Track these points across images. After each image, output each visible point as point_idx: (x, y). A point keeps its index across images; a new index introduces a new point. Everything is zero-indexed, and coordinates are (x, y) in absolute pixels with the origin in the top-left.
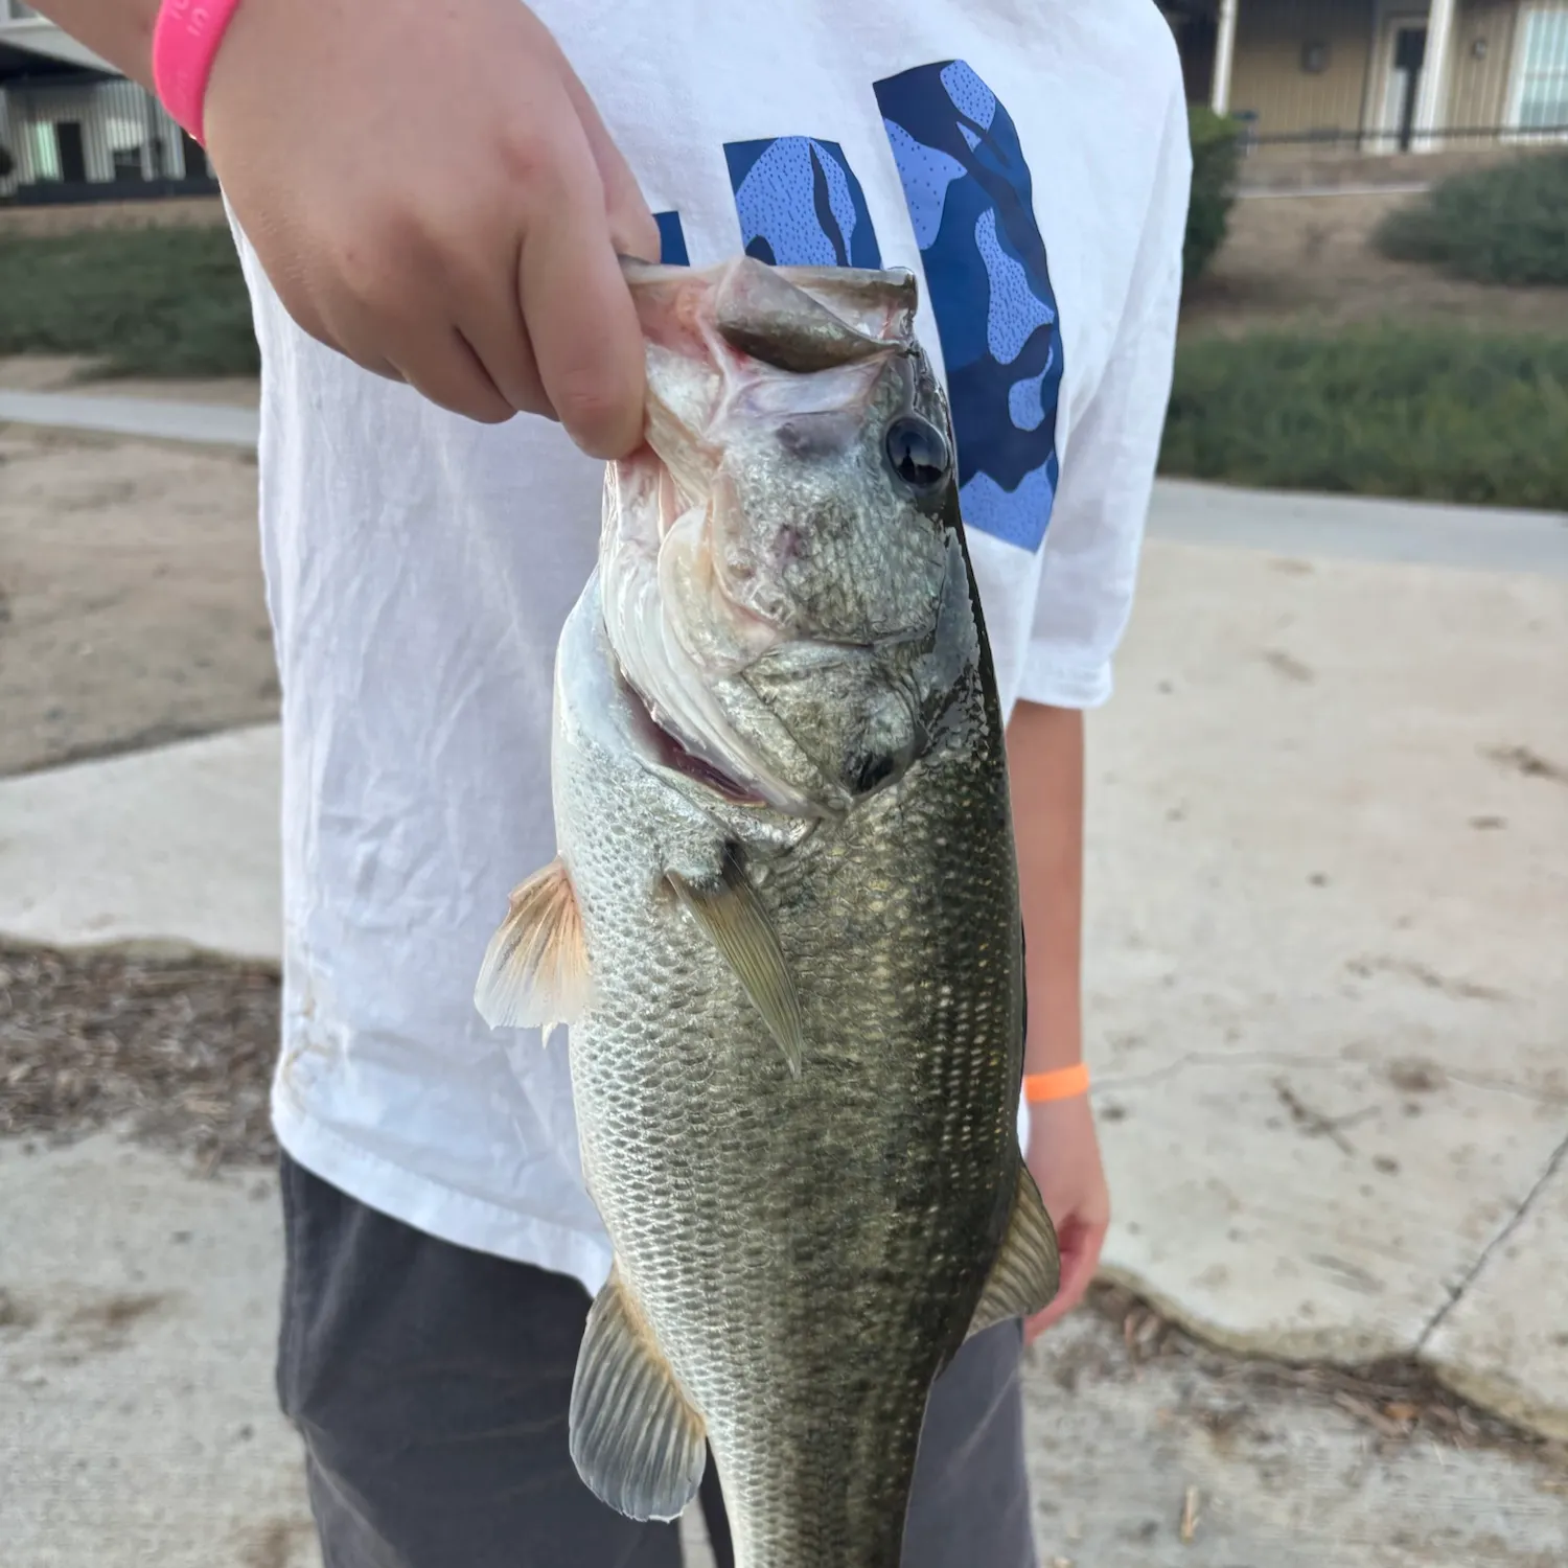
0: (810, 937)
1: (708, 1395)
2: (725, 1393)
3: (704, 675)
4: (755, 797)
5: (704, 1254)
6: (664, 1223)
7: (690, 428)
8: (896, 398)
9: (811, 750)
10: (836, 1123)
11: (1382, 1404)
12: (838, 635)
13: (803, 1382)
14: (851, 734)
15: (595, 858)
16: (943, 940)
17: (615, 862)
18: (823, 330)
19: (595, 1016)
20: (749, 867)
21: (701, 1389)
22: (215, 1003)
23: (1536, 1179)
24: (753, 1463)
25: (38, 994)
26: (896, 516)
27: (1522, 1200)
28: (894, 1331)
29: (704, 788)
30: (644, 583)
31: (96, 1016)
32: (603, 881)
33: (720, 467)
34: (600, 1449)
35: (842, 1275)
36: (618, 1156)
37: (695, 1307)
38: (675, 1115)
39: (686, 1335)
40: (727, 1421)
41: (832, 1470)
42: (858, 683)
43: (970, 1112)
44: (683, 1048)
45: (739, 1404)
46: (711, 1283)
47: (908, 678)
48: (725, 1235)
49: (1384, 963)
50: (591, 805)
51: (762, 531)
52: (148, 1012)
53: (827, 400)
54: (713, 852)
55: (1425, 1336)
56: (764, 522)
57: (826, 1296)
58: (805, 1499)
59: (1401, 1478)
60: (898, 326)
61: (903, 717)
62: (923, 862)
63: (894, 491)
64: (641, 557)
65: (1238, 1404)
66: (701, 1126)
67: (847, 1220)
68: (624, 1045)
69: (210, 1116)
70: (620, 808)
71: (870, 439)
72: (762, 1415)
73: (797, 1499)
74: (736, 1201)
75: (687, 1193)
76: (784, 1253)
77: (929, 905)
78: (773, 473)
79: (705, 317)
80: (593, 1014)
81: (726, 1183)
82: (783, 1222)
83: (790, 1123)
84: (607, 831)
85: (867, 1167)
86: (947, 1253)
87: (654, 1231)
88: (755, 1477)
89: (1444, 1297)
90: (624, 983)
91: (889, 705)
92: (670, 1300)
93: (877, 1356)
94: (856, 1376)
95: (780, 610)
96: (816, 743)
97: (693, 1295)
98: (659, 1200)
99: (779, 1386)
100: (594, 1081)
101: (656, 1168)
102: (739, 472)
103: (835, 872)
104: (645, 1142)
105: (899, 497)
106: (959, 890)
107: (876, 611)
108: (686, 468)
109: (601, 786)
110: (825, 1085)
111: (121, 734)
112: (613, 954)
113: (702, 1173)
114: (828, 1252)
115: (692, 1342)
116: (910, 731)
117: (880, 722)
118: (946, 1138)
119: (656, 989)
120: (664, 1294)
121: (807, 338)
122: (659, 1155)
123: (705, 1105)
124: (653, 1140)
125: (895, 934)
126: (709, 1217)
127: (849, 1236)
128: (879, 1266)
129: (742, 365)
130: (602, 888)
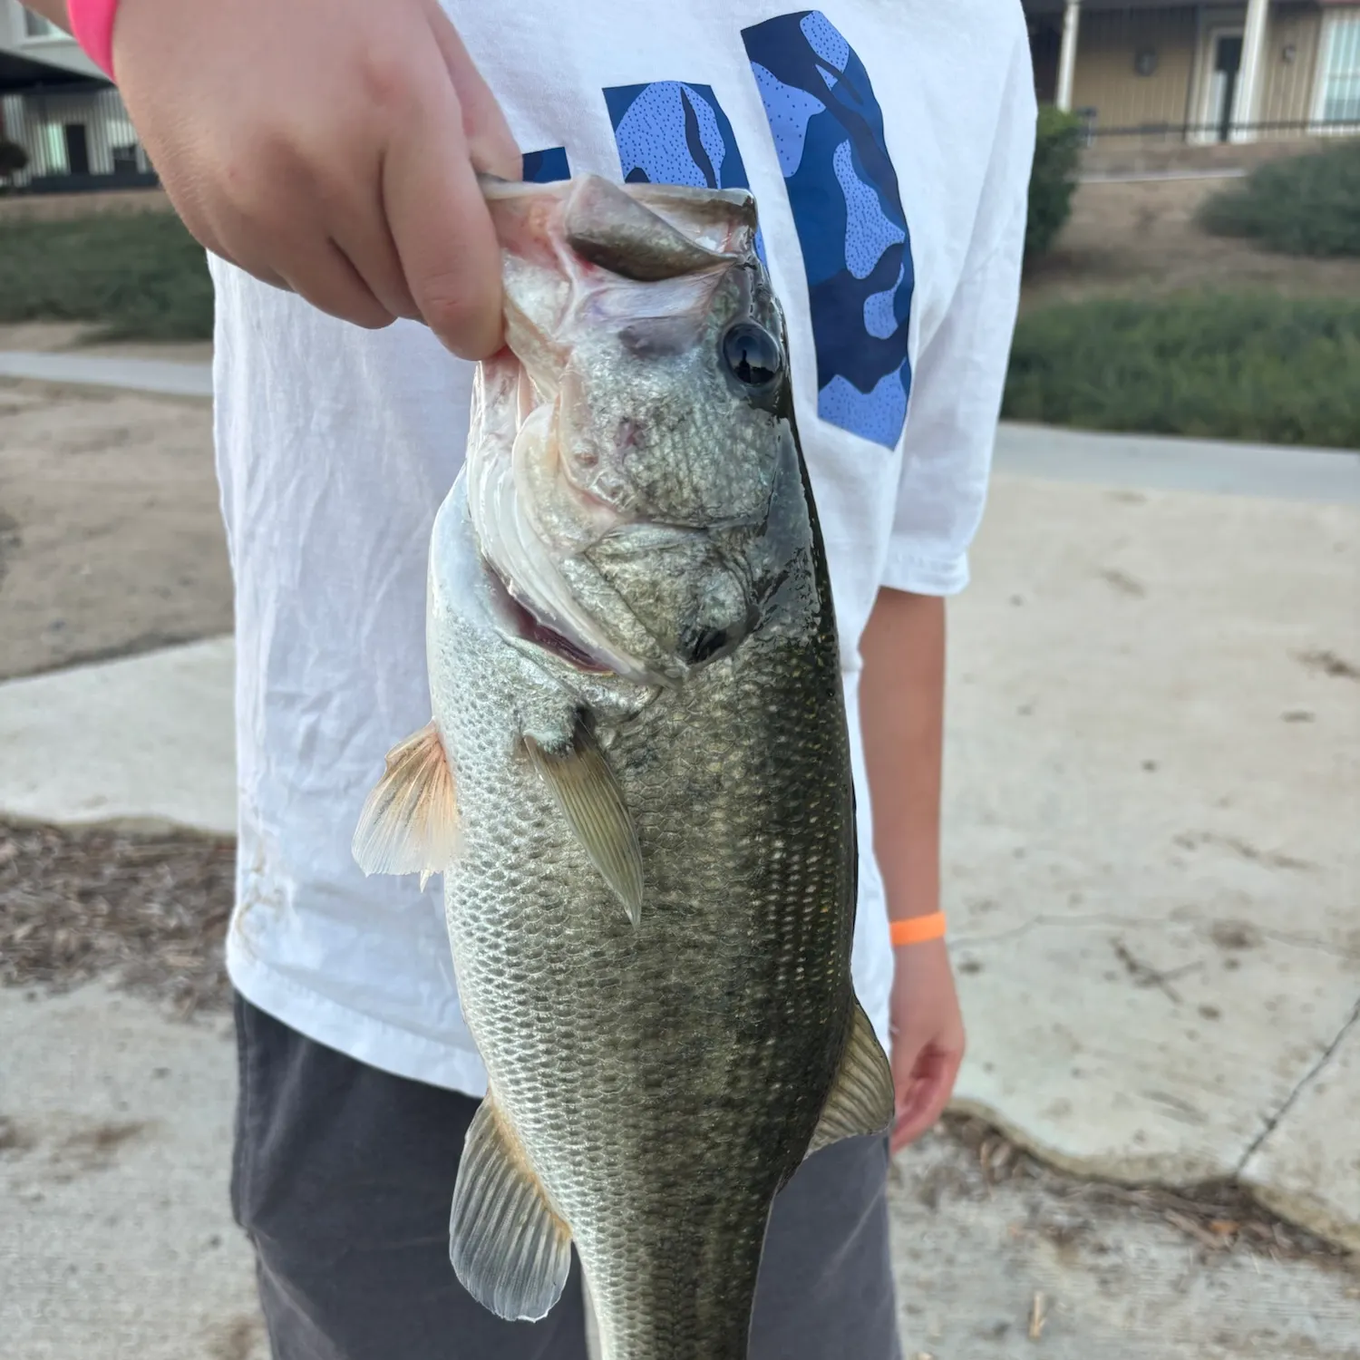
0: (654, 794)
1: (572, 1206)
2: (588, 1205)
3: (552, 554)
4: (603, 668)
5: (564, 1080)
6: (528, 1052)
7: (541, 331)
8: (734, 305)
9: (650, 623)
10: (680, 964)
11: (1206, 1221)
12: (675, 518)
13: (656, 1196)
14: (687, 609)
15: (462, 723)
16: (775, 798)
17: (479, 726)
18: (664, 242)
19: (464, 866)
20: (598, 731)
21: (566, 1200)
22: (193, 872)
23: (1342, 1026)
24: (612, 1267)
25: (41, 864)
26: (731, 412)
27: (1329, 1044)
28: (736, 1151)
29: (558, 658)
30: (502, 472)
31: (91, 883)
32: (470, 742)
33: (568, 366)
34: (476, 1256)
35: (689, 1100)
36: (486, 991)
37: (558, 1127)
38: (536, 955)
39: (552, 1152)
40: (589, 1229)
41: (682, 1275)
42: (694, 564)
43: (803, 955)
44: (542, 894)
45: (599, 1215)
46: (572, 1106)
47: (741, 559)
48: (583, 1064)
49: (1207, 838)
50: (459, 674)
51: (604, 423)
52: (135, 880)
53: (670, 307)
54: (566, 716)
55: (1244, 1161)
56: (607, 416)
57: (676, 1118)
58: (659, 1298)
59: (1223, 1285)
60: (738, 243)
61: (736, 594)
62: (756, 727)
63: (730, 389)
64: (501, 449)
65: (1080, 1220)
66: (559, 965)
67: (692, 1051)
68: (489, 891)
69: (187, 969)
70: (484, 677)
71: (708, 342)
72: (619, 1225)
73: (651, 1299)
74: (592, 1033)
75: (548, 1025)
76: (636, 1080)
77: (763, 765)
78: (614, 371)
79: (556, 228)
80: (462, 863)
81: (582, 1016)
82: (634, 1052)
83: (638, 963)
84: (472, 698)
85: (709, 1004)
86: (784, 1082)
87: (520, 1059)
88: (614, 1279)
89: (1260, 1127)
90: (489, 835)
91: (724, 583)
92: (537, 1121)
93: (721, 1174)
94: (702, 1192)
95: (621, 495)
96: (654, 617)
97: (556, 1116)
98: (524, 1032)
99: (633, 1199)
100: (464, 924)
101: (520, 1003)
102: (583, 370)
103: (675, 735)
104: (510, 979)
105: (734, 395)
106: (790, 753)
107: (711, 497)
108: (540, 368)
109: (466, 657)
110: (670, 930)
111: (116, 641)
112: (478, 809)
113: (561, 1007)
114: (675, 1079)
115: (556, 1158)
116: (743, 607)
117: (714, 599)
118: (781, 978)
119: (517, 841)
120: (531, 1116)
121: (650, 250)
122: (522, 991)
123: (562, 946)
124: (517, 978)
125: (731, 793)
126: (568, 1047)
127: (695, 1065)
128: (722, 1093)
129: (590, 273)
130: (469, 750)
